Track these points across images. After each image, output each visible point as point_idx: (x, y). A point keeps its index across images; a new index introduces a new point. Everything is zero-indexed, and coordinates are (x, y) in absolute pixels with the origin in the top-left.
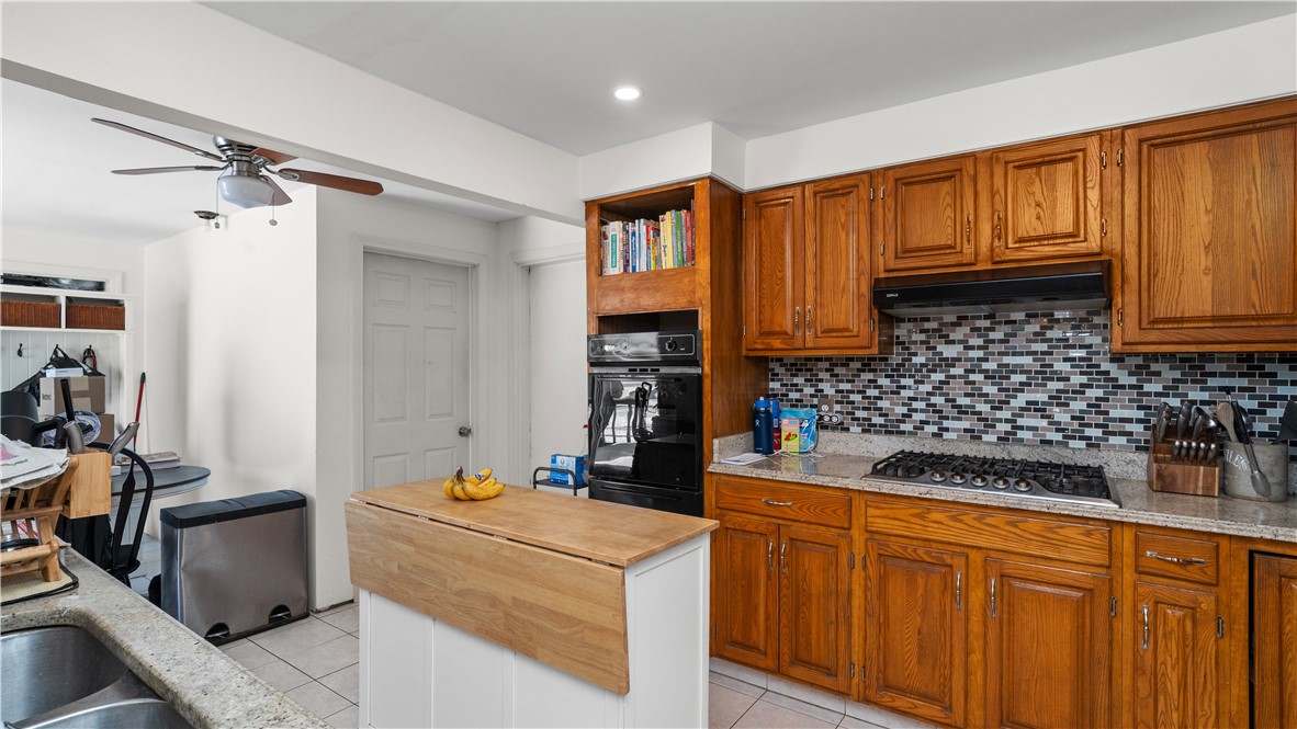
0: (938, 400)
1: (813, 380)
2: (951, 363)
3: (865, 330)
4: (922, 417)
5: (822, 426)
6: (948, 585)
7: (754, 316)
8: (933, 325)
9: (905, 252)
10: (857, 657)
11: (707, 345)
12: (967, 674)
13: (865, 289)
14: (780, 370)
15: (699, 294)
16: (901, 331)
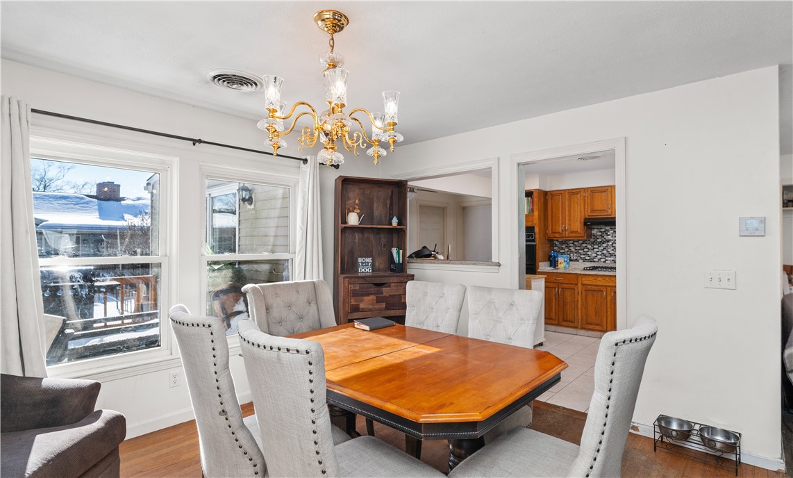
0: (605, 252)
1: (568, 246)
2: (608, 241)
3: (583, 232)
4: (600, 257)
5: (571, 260)
6: (602, 296)
7: (550, 228)
8: (603, 230)
9: (593, 211)
10: (580, 317)
11: (537, 236)
12: (607, 317)
13: (582, 221)
14: (557, 243)
15: (535, 222)
16: (594, 232)
